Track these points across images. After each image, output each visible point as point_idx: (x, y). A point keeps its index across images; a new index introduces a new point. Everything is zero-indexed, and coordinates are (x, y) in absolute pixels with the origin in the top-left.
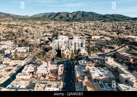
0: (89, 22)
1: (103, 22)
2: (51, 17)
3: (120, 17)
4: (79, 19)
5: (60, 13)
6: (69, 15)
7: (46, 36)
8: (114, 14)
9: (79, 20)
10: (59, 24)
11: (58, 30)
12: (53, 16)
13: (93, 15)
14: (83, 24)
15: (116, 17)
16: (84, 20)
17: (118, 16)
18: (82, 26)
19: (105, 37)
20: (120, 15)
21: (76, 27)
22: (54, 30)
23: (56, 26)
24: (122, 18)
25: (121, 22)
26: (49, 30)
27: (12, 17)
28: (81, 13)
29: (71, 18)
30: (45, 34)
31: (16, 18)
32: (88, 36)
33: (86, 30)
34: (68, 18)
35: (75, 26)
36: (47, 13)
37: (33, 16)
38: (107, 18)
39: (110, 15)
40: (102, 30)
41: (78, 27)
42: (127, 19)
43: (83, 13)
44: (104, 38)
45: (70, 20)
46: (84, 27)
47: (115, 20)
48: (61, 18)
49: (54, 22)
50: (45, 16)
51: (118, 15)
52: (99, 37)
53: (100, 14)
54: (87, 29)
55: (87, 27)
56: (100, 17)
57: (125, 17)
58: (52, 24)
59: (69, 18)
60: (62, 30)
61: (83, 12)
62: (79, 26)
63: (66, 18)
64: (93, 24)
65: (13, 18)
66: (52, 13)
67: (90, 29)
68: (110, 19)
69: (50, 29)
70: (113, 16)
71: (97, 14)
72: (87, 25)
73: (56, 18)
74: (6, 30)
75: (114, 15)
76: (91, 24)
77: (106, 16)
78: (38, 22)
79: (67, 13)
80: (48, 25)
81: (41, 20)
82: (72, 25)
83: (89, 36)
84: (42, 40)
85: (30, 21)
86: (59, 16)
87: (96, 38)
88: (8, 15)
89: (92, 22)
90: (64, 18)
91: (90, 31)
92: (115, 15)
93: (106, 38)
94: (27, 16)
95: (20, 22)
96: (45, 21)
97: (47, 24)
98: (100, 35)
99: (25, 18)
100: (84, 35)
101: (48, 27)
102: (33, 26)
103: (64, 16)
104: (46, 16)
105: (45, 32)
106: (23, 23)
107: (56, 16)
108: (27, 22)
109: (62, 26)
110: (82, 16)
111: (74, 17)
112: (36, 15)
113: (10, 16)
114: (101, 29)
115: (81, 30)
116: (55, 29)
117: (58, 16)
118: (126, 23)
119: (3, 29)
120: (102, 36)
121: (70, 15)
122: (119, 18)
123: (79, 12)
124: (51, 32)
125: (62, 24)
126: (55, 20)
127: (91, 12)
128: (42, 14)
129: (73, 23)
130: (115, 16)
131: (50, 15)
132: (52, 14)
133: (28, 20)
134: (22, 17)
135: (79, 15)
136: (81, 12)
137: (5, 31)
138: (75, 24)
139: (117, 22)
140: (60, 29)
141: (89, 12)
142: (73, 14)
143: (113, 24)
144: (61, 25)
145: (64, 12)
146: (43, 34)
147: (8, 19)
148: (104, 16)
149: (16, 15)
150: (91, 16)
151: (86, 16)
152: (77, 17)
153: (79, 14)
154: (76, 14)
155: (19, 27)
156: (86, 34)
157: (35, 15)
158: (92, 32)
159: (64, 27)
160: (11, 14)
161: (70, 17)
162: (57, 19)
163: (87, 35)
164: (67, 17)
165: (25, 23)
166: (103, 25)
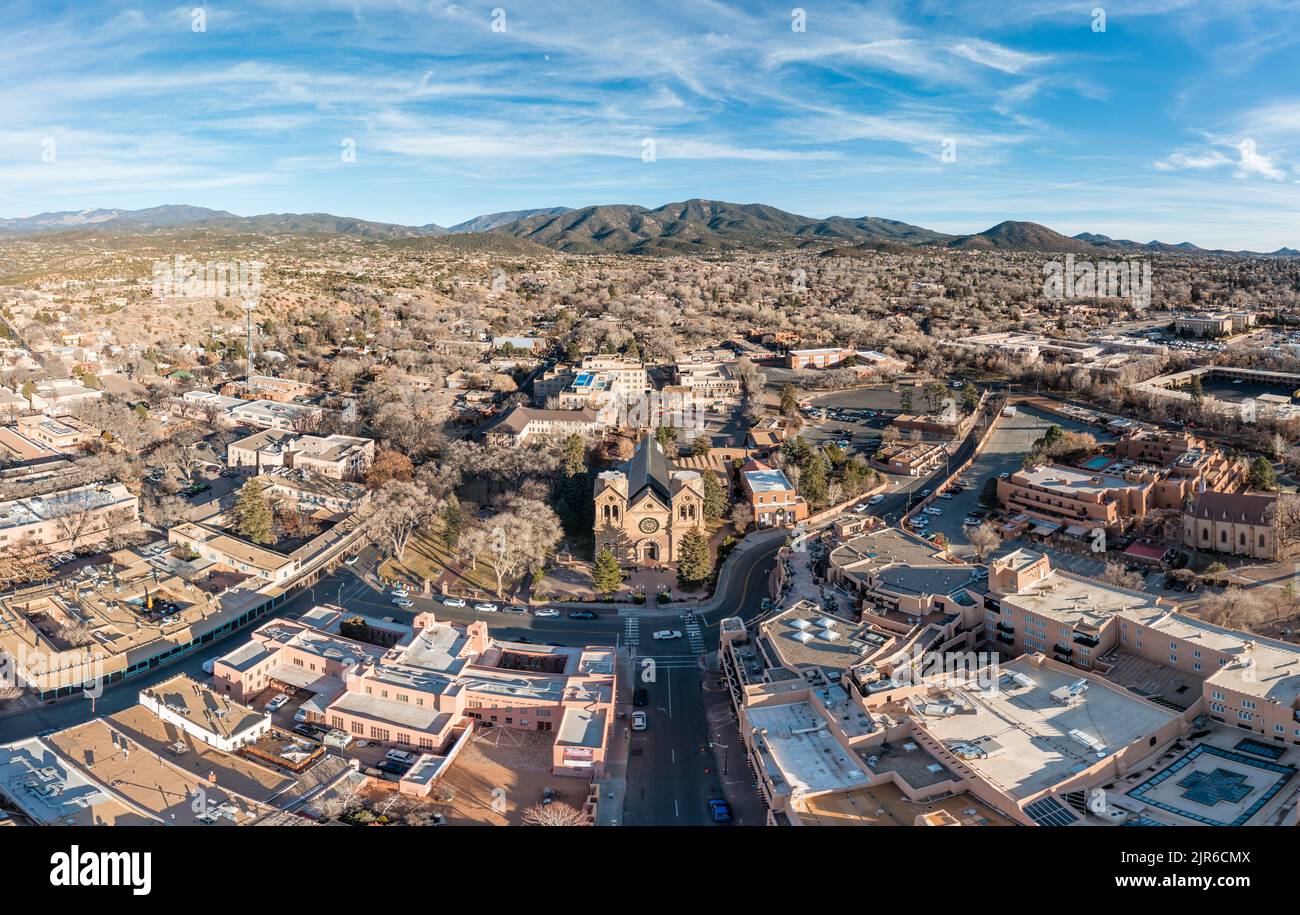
0: (752, 256)
1: (824, 254)
2: (547, 233)
3: (894, 229)
4: (694, 242)
5: (593, 210)
6: (641, 220)
7: (507, 351)
8: (865, 219)
9: (697, 246)
10: (591, 271)
11: (582, 309)
12: (557, 227)
13: (767, 218)
14: (723, 269)
15: (877, 229)
16: (724, 247)
17: (887, 226)
18: (719, 280)
19: (870, 355)
20: (895, 223)
21: (685, 289)
22: (559, 307)
23: (572, 283)
24: (906, 235)
25: (908, 259)
26: (530, 313)
27: (365, 233)
28: (706, 209)
29: (656, 236)
30: (499, 342)
31: (381, 236)
32: (765, 354)
33: (743, 306)
34: (635, 238)
35: (676, 279)
36: (530, 212)
37: (460, 226)
38: (834, 234)
39: (847, 222)
40: (833, 302)
41: (697, 290)
42: (929, 243)
43: (713, 211)
44: (866, 362)
45: (649, 245)
46: (729, 288)
47: (881, 247)
48: (601, 235)
49: (562, 256)
50: (516, 226)
51: (885, 221)
52: (834, 356)
53: (800, 218)
54: (749, 303)
55: (745, 286)
56: (801, 230)
57: (915, 233)
58: (551, 271)
59: (643, 234)
60: (605, 308)
61: (714, 205)
62: (704, 282)
63: (625, 238)
64: (776, 270)
65: (367, 238)
66: (554, 211)
67: (769, 299)
68: (851, 239)
69: (534, 302)
70: (861, 224)
71: (785, 216)
72: (745, 278)
73: (575, 236)
74: (303, 304)
75: (866, 224)
76: (766, 269)
77: (832, 227)
78: (476, 261)
79: (630, 209)
80: (529, 276)
81: (496, 248)
82: (661, 276)
83: (771, 347)
84: (473, 386)
85: (437, 254)
86: (591, 227)
87: (819, 362)
88: (348, 226)
89: (766, 255)
90: (616, 235)
91: (768, 312)
92: (875, 224)
93: (874, 362)
94: (432, 226)
95: (392, 260)
96: (516, 251)
97: (521, 268)
98: (833, 344)
99: (420, 241)
100: (739, 340)
101: (529, 291)
102: (446, 283)
103: (614, 225)
104: (523, 224)
105: (501, 325)
106: (402, 267)
107: (572, 227)
108: (420, 260)
109: (608, 282)
110: (714, 224)
111: (670, 229)
112: (475, 220)
113: (356, 231)
114: (828, 301)
115: (715, 306)
116: (565, 301)
117: (584, 226)
118: (932, 265)
119: (293, 297)
120: (849, 351)
121: (648, 221)
122: (892, 235)
123: (696, 204)
124: (538, 322)
125: (606, 271)
126: (567, 248)
127: (756, 207)
128: (503, 215)
129: (667, 263)
130: (872, 227)
131: (542, 221)
132: (555, 215)
133: (432, 249)
134: (409, 234)
135: (696, 221)
136: (707, 204)
137: (300, 310)
138: (677, 269)
139: (893, 259)
140: (593, 301)
141: (747, 207)
142: (665, 217)
143: (875, 266)
144: (601, 277)
145: (615, 207)
146: (489, 339)
147: (342, 245)
148: (823, 228)
149: (384, 226)
150: (758, 224)
151: (731, 224)
152: (687, 231)
153: (693, 214)
154: (678, 215)
155: (371, 289)
156: (748, 337)
157: (470, 223)
158: (785, 322)
159: (619, 291)
160: (361, 221)
161: (646, 229)
162: (580, 239)
163: (757, 340)
164: (635, 230)
165: (412, 264)
166: (830, 274)
